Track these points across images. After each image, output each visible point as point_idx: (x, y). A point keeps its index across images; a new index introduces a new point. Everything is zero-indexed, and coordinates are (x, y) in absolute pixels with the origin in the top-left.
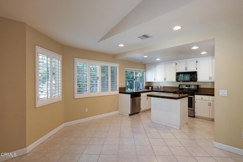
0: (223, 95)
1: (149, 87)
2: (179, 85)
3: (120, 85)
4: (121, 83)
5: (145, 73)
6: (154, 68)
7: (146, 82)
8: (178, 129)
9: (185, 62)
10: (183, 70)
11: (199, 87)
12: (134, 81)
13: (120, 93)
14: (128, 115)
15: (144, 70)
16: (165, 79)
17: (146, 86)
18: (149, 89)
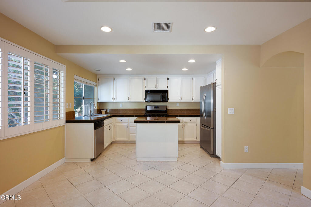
0: (232, 113)
1: (102, 111)
2: (146, 106)
3: (67, 107)
4: (67, 104)
5: (96, 88)
6: (113, 82)
7: (98, 103)
8: (176, 161)
9: (155, 78)
10: (153, 88)
11: (168, 108)
12: (83, 100)
13: (67, 122)
14: (89, 161)
15: (95, 84)
16: (129, 98)
17: (97, 109)
18: (101, 113)
